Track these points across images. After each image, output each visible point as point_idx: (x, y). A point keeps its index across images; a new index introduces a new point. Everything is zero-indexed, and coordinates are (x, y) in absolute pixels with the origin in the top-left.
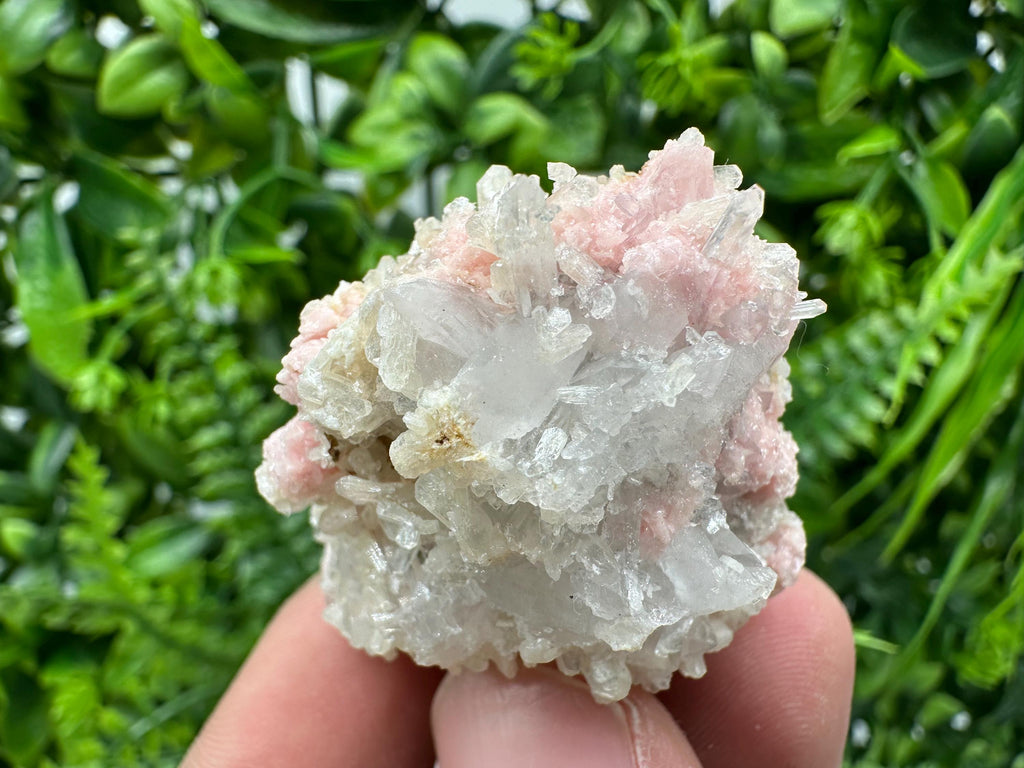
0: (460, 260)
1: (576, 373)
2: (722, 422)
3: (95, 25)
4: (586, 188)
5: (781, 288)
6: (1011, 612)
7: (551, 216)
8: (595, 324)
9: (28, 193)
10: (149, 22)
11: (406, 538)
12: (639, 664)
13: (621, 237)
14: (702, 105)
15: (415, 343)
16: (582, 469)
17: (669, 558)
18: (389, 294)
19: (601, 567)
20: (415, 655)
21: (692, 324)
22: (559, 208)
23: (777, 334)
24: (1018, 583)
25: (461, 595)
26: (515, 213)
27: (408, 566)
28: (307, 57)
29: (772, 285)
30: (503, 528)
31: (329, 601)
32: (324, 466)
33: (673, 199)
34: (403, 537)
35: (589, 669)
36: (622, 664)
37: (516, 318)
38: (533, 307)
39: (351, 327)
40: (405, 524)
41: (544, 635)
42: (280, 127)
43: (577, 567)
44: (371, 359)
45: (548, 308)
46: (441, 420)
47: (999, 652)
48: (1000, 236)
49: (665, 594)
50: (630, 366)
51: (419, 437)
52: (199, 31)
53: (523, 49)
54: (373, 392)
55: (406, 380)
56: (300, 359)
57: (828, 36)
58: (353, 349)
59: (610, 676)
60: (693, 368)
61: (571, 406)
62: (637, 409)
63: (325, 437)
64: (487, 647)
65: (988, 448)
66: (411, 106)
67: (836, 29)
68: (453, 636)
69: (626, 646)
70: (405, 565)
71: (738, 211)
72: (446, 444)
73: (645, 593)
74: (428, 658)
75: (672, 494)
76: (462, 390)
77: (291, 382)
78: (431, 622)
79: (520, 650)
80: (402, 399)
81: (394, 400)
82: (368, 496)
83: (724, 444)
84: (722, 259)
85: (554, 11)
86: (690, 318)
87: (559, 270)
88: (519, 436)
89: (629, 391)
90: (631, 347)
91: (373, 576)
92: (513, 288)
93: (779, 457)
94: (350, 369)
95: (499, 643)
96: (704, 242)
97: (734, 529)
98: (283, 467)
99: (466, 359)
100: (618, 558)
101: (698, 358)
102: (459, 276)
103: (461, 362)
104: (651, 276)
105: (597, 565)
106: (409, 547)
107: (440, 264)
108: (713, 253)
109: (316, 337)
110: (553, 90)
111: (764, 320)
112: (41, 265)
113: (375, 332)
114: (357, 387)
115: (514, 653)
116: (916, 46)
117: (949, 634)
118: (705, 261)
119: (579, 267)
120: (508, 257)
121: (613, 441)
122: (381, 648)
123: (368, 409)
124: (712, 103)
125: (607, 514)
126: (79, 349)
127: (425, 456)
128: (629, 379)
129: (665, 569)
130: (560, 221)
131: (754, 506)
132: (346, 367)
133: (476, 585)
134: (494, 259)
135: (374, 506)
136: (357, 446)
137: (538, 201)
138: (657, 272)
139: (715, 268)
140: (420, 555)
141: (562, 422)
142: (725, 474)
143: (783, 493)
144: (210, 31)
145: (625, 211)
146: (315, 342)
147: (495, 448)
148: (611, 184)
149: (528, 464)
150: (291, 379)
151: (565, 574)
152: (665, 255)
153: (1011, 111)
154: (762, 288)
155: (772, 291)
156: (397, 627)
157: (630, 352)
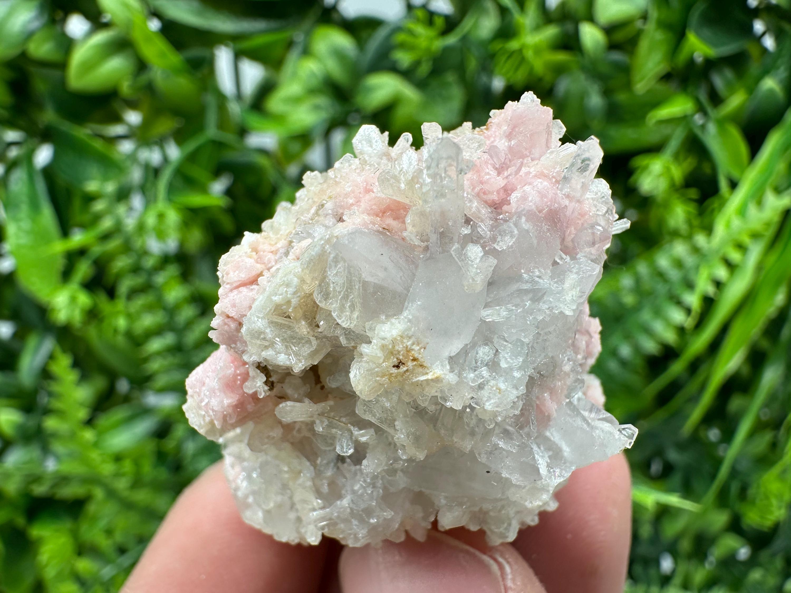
0: (369, 209)
3: (64, 20)
5: (603, 212)
6: (784, 472)
8: (498, 255)
9: (13, 153)
10: (106, 18)
11: (346, 447)
13: (501, 182)
14: (540, 80)
15: (361, 285)
17: (555, 429)
25: (389, 484)
28: (231, 44)
30: (436, 428)
34: (342, 447)
37: (432, 256)
40: (342, 436)
42: (211, 100)
44: (321, 302)
46: (396, 348)
47: (774, 502)
48: (773, 179)
51: (378, 365)
52: (146, 26)
53: (401, 37)
55: (357, 318)
56: (234, 306)
57: (639, 24)
65: (765, 344)
66: (314, 82)
67: (645, 18)
72: (403, 369)
75: (553, 380)
77: (226, 327)
85: (424, 7)
86: (560, 242)
94: (294, 311)
102: (375, 223)
103: (401, 297)
104: (535, 212)
109: (244, 284)
110: (424, 69)
112: (24, 210)
114: (303, 327)
116: (707, 32)
117: (735, 488)
121: (528, 347)
123: (314, 345)
124: (549, 78)
126: (55, 276)
127: (384, 380)
138: (537, 208)
144: (154, 25)
146: (243, 288)
147: (442, 365)
150: (226, 324)
153: (781, 82)
154: (591, 214)
155: (597, 216)
156: (331, 519)
157: (529, 274)
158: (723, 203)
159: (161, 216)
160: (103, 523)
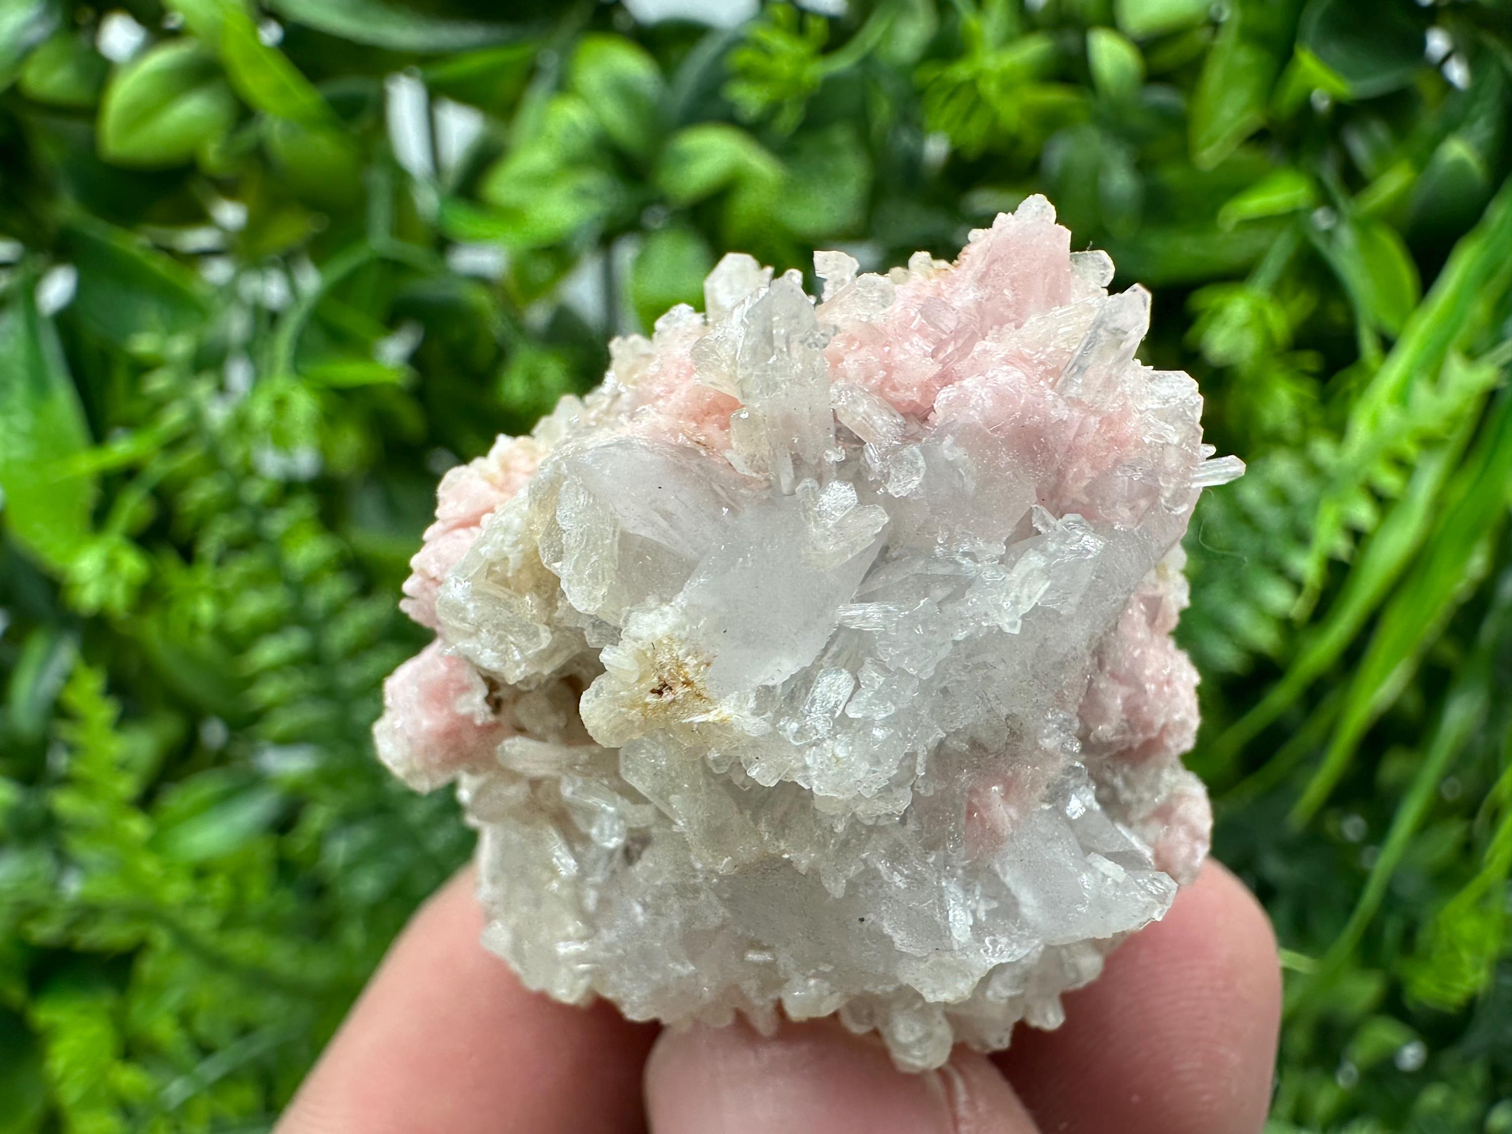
0: (682, 404)
1: (864, 582)
2: (1088, 648)
3: (95, 26)
4: (876, 294)
5: (1175, 440)
6: (1485, 897)
7: (824, 340)
8: (890, 503)
10: (175, 21)
11: (607, 832)
12: (965, 1015)
13: (931, 368)
14: (1015, 141)
15: (617, 539)
16: (878, 733)
17: (1009, 858)
18: (574, 463)
19: (907, 877)
20: (622, 1005)
21: (1042, 501)
22: (836, 328)
23: (1169, 509)
25: (692, 915)
26: (768, 337)
27: (609, 870)
28: (418, 71)
29: (1161, 437)
30: (756, 819)
31: (489, 918)
32: (478, 722)
33: (1009, 306)
34: (602, 830)
35: (887, 1022)
36: (939, 1015)
37: (771, 497)
38: (797, 479)
39: (515, 514)
40: (604, 811)
41: (820, 975)
42: (379, 179)
43: (871, 876)
44: (549, 563)
45: (821, 479)
46: (659, 658)
47: (1466, 956)
48: (1464, 331)
49: (1006, 913)
50: (948, 570)
51: (626, 685)
52: (256, 37)
53: (744, 57)
54: (551, 612)
55: (604, 596)
56: (438, 559)
57: (1203, 36)
58: (521, 547)
59: (920, 1034)
60: (1046, 572)
61: (859, 632)
62: (960, 635)
63: (478, 679)
64: (731, 991)
65: (1449, 652)
66: (577, 145)
67: (1214, 25)
68: (680, 978)
69: (946, 996)
70: (605, 868)
71: (1111, 326)
72: (668, 697)
73: (974, 913)
74: (643, 1009)
75: (1013, 762)
76: (690, 613)
77: (425, 596)
78: (646, 956)
79: (783, 995)
80: (598, 623)
81: (584, 624)
82: (546, 766)
83: (1091, 681)
84: (1086, 399)
86: (1039, 492)
87: (836, 419)
88: (778, 680)
89: (948, 608)
90: (950, 540)
91: (555, 885)
92: (765, 450)
93: (1172, 695)
94: (516, 577)
95: (750, 987)
96: (1060, 373)
97: (1105, 808)
98: (416, 723)
99: (696, 564)
100: (931, 859)
101: (1053, 555)
102: (682, 431)
103: (688, 569)
104: (980, 429)
105: (902, 874)
106: (611, 845)
107: (652, 412)
108: (1073, 391)
109: (464, 525)
110: (788, 119)
111: (1153, 492)
112: (19, 393)
113: (554, 522)
114: (529, 605)
115: (773, 1001)
116: (1335, 50)
117: (1392, 930)
118: (1061, 403)
119: (867, 416)
120: (758, 405)
121: (925, 688)
122: (570, 993)
123: (545, 638)
124: (1031, 139)
125: (915, 796)
126: (79, 520)
127: (635, 714)
128: (950, 590)
129: (1005, 875)
130: (838, 346)
131: (1134, 766)
132: (509, 574)
133: (714, 900)
134: (734, 405)
135: (558, 782)
136: (529, 692)
137: (804, 318)
138: (988, 424)
139: (1076, 413)
140: (627, 854)
141: (845, 656)
142: (1091, 725)
143: (1177, 746)
144: (271, 34)
145: (936, 326)
146: (461, 532)
147: (742, 701)
148: (912, 283)
149: (794, 726)
150: (426, 589)
151: (852, 885)
152: (1001, 396)
153: (1479, 147)
154: (1147, 441)
155: (1162, 446)
156: (594, 962)
157: (948, 548)
158: (1367, 379)
159: (280, 404)
160: (173, 999)
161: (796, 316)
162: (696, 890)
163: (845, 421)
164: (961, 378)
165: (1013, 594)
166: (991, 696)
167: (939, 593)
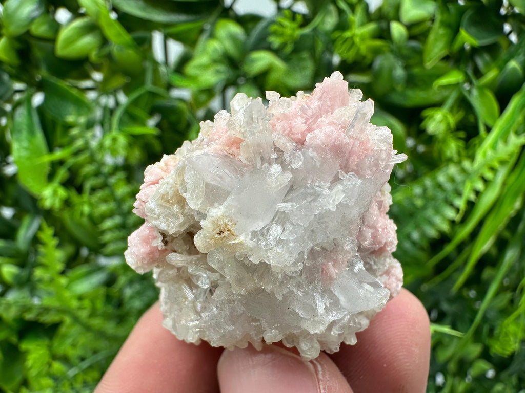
0: (224, 142)
1: (285, 196)
2: (359, 217)
3: (55, 12)
4: (286, 104)
5: (384, 149)
6: (518, 318)
7: (269, 118)
8: (294, 171)
9: (18, 97)
10: (83, 10)
11: (204, 283)
12: (323, 339)
13: (304, 127)
14: (364, 58)
15: (204, 185)
16: (291, 244)
17: (336, 286)
18: (190, 161)
19: (303, 292)
20: (210, 342)
21: (342, 169)
22: (273, 115)
23: (384, 171)
24: (522, 303)
25: (233, 309)
26: (252, 118)
27: (205, 296)
28: (162, 30)
29: (380, 148)
30: (253, 275)
31: (164, 317)
32: (160, 249)
33: (329, 107)
34: (202, 282)
35: (298, 344)
36: (315, 341)
37: (254, 170)
38: (262, 164)
39: (170, 179)
40: (202, 276)
41: (276, 328)
42: (148, 65)
43: (291, 293)
44: (182, 194)
45: (270, 164)
46: (219, 223)
47: (512, 339)
48: (515, 126)
49: (335, 304)
50: (312, 191)
51: (209, 232)
52: (108, 16)
53: (274, 28)
54: (183, 210)
55: (201, 204)
56: (145, 195)
57: (429, 24)
58: (173, 189)
59: (309, 347)
60: (343, 191)
61: (284, 213)
62: (317, 212)
63: (159, 234)
64: (247, 335)
65: (507, 234)
67: (432, 20)
68: (229, 331)
69: (317, 331)
70: (204, 296)
71: (362, 112)
72: (222, 235)
73: (325, 304)
74: (217, 343)
75: (336, 254)
76: (229, 208)
77: (141, 207)
78: (218, 325)
79: (264, 336)
80: (199, 213)
81: (194, 213)
82: (183, 262)
83: (360, 228)
84: (355, 136)
85: (289, 9)
86: (340, 166)
87: (274, 145)
88: (259, 229)
89: (312, 204)
90: (313, 182)
91: (187, 303)
92: (252, 155)
93: (387, 232)
94: (171, 199)
95: (253, 333)
96: (346, 128)
97: (367, 269)
98: (139, 250)
99: (230, 192)
100: (311, 287)
101: (346, 186)
102: (224, 150)
103: (228, 194)
104: (320, 146)
105: (301, 291)
106: (205, 288)
107: (215, 145)
108: (350, 133)
109: (153, 183)
110: (289, 49)
111: (377, 165)
112: (24, 134)
113: (183, 180)
114: (176, 208)
115: (260, 338)
116: (473, 30)
117: (486, 329)
118: (346, 137)
119: (284, 143)
120: (249, 140)
121: (305, 229)
122: (192, 340)
123: (182, 219)
124: (369, 57)
125: (304, 265)
126: (43, 178)
127: (212, 241)
128: (313, 198)
129: (335, 291)
130: (274, 121)
131: (376, 257)
132: (169, 198)
133: (240, 304)
134: (241, 141)
135: (186, 268)
136: (177, 237)
137: (263, 111)
138: (323, 144)
139: (352, 140)
140: (210, 291)
141: (280, 220)
142: (361, 242)
143: (391, 250)
144: (113, 16)
145: (306, 114)
146: (152, 186)
147: (247, 235)
148: (298, 101)
149: (264, 243)
150: (141, 205)
151: (285, 297)
152: (327, 136)
153: (520, 63)
154: (375, 149)
155: (380, 151)
156: (201, 328)
157: (312, 184)
158: (482, 141)
159: (114, 140)
160: (70, 340)
161: (260, 111)
162: (234, 301)
163: (277, 145)
164: (314, 130)
165: (333, 198)
166: (328, 233)
167: (309, 199)
